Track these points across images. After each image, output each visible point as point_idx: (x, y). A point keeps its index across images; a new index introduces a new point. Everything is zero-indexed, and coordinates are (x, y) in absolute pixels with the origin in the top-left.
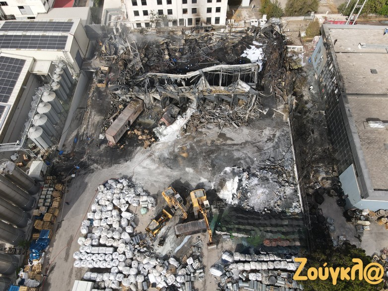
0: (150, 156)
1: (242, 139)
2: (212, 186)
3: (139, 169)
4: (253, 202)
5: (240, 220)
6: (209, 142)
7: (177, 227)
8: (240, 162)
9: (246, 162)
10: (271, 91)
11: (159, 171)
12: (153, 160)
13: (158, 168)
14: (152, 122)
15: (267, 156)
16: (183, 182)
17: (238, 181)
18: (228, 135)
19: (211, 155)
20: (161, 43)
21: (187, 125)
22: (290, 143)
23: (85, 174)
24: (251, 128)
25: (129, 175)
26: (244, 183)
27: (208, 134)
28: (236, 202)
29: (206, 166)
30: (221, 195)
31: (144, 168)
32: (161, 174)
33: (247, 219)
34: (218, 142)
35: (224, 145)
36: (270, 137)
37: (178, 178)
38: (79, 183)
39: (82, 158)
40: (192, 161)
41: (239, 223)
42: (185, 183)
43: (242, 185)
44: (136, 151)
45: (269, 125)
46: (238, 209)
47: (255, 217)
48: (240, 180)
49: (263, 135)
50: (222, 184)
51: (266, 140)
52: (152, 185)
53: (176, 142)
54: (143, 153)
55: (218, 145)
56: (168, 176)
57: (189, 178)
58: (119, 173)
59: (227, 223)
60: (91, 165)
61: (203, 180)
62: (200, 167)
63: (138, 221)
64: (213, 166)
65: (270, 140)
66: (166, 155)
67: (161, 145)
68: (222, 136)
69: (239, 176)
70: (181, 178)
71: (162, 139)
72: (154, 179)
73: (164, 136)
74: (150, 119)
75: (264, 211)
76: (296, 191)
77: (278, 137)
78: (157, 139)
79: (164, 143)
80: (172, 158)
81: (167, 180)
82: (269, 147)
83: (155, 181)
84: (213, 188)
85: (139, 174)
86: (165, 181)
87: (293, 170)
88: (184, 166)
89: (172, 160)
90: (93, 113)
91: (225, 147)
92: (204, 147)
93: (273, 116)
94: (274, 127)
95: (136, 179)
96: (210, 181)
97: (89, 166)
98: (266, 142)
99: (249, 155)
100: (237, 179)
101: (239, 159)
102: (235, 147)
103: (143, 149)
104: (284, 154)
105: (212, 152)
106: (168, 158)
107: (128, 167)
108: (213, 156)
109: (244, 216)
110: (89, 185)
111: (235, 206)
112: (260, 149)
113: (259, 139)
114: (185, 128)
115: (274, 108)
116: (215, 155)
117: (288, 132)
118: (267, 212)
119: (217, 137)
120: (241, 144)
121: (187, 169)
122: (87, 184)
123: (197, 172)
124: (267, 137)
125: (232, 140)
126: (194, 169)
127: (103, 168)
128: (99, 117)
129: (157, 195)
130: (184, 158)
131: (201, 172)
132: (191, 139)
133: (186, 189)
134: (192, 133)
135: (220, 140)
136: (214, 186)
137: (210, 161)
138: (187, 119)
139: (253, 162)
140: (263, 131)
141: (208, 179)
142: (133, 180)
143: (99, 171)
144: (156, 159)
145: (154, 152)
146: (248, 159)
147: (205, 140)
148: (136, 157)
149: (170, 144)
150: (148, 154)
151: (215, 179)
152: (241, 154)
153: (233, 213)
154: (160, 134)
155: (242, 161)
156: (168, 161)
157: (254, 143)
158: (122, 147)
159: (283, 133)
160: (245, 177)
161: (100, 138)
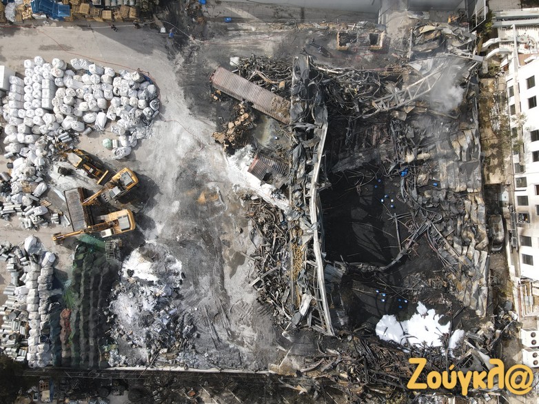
0: (199, 144)
1: (234, 291)
2: (151, 241)
3: (176, 129)
4: (121, 299)
5: (92, 280)
6: (227, 238)
7: (75, 192)
8: (191, 285)
9: (191, 294)
11: (173, 160)
12: (192, 149)
13: (179, 158)
14: (265, 142)
15: (203, 327)
16: (156, 198)
18: (240, 268)
19: (202, 240)
21: (257, 200)
22: (226, 368)
23: (166, 47)
24: (255, 308)
25: (165, 116)
26: (147, 290)
27: (243, 235)
29: (182, 232)
31: (178, 137)
32: (168, 164)
33: (95, 289)
34: (227, 253)
35: (222, 262)
36: (238, 337)
37: (162, 190)
38: (150, 41)
39: (194, 38)
40: (191, 210)
41: (87, 276)
42: (154, 200)
44: (208, 121)
45: (261, 337)
47: (100, 300)
49: (242, 326)
50: (151, 256)
51: (233, 329)
52: (150, 152)
53: (226, 184)
54: (205, 133)
55: (221, 251)
56: (165, 174)
57: (163, 206)
58: (169, 99)
60: (183, 54)
61: (159, 228)
62: (180, 222)
64: (183, 243)
65: (232, 336)
66: (201, 170)
67: (220, 159)
68: (239, 259)
70: (162, 194)
71: (231, 161)
72: (160, 154)
73: (238, 164)
74: (270, 137)
75: (110, 314)
76: (143, 363)
77: (238, 350)
78: (231, 151)
79: (224, 164)
80: (197, 179)
81: (159, 174)
82: (219, 333)
83: (155, 156)
84: (147, 242)
85: (168, 129)
86: (156, 171)
88: (183, 198)
89: (191, 179)
91: (217, 263)
92: (216, 229)
93: (280, 348)
94: (257, 346)
95: (159, 127)
96: (157, 237)
97: (181, 50)
98: (228, 329)
99: (204, 301)
101: (196, 284)
102: (218, 279)
103: (212, 132)
104: (206, 355)
105: (209, 240)
106: (196, 172)
107: (179, 112)
108: (201, 243)
110: (148, 57)
111: (119, 273)
112: (214, 317)
113: (234, 318)
114: (253, 198)
115: (293, 350)
116: (203, 247)
117: (246, 367)
118: (109, 318)
119: (236, 250)
120: (223, 288)
121: (177, 204)
122: (150, 53)
123: (173, 219)
124: (237, 331)
125: (231, 275)
126: (177, 213)
127: (177, 72)
128: (272, 50)
130: (196, 197)
131: (173, 224)
132: (233, 208)
134: (244, 209)
135: (231, 255)
136: (149, 244)
137: (191, 239)
138: (272, 201)
139: (192, 304)
140: (248, 325)
141: (162, 234)
142: (158, 123)
143: (171, 68)
144: (194, 154)
145: (207, 150)
146: (195, 297)
147: (230, 232)
148: (197, 122)
149: (223, 174)
150: (203, 140)
151: (161, 245)
152: (205, 287)
153: (106, 270)
154: (241, 158)
155: (192, 288)
156: (190, 172)
157: (225, 310)
158: (216, 98)
159: (245, 359)
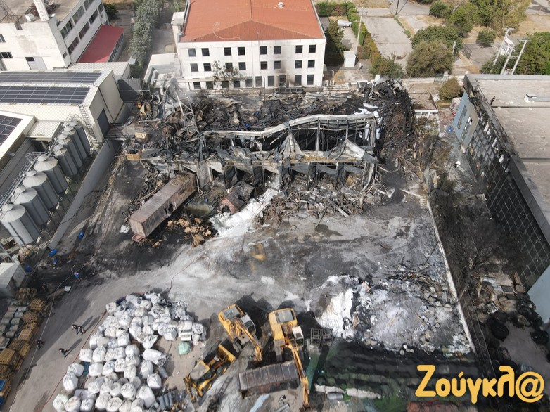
0: (202, 258)
1: (355, 233)
2: (308, 306)
3: (181, 279)
4: (381, 333)
5: (360, 365)
6: (301, 238)
7: (244, 376)
8: (354, 268)
9: (364, 268)
10: (397, 165)
11: (215, 281)
12: (207, 265)
13: (214, 277)
14: (209, 208)
15: (398, 258)
16: (256, 299)
17: (352, 297)
18: (331, 228)
19: (305, 258)
20: (228, 105)
21: (264, 213)
22: (436, 240)
23: (88, 286)
24: (369, 217)
25: (164, 288)
26: (364, 299)
27: (298, 226)
28: (350, 333)
29: (296, 274)
30: (323, 321)
31: (191, 276)
32: (219, 286)
33: (372, 363)
34: (316, 237)
35: (326, 242)
36: (401, 230)
37: (248, 293)
38: (74, 301)
39: (88, 260)
40: (272, 266)
41: (358, 371)
42: (259, 301)
43: (360, 303)
44: (179, 251)
45: (398, 214)
46: (355, 346)
47: (388, 359)
48: (356, 295)
49: (390, 227)
50: (324, 302)
51: (395, 235)
52: (203, 304)
53: (246, 238)
54: (191, 254)
55: (315, 243)
56: (231, 290)
57: (266, 293)
58: (147, 284)
59: (336, 370)
60: (101, 271)
61: (291, 297)
62: (285, 276)
63: (172, 366)
64: (308, 274)
65: (400, 234)
66: (229, 257)
67: (221, 242)
68: (321, 228)
69: (353, 289)
70: (253, 293)
71: (223, 233)
72: (207, 294)
73: (227, 228)
74: (205, 205)
75: (403, 349)
76: (456, 316)
77: (415, 231)
78: (214, 233)
79: (226, 239)
80: (239, 261)
81: (229, 296)
82: (401, 245)
83: (209, 298)
84: (308, 310)
85: (181, 286)
86: (226, 298)
87: (445, 281)
88: (259, 274)
89: (240, 265)
90: (115, 195)
91: (328, 246)
92: (292, 246)
93: (404, 201)
94: (407, 216)
95: (175, 294)
96: (302, 299)
97: (96, 273)
98: (395, 237)
99: (369, 257)
100: (350, 293)
101: (351, 263)
102: (344, 246)
103: (191, 248)
104: (427, 255)
105: (307, 252)
106: (231, 262)
107: (163, 276)
108: (308, 259)
109: (367, 357)
110: (92, 304)
111: (349, 341)
112: (385, 249)
113: (383, 233)
114: (262, 216)
115: (403, 188)
116: (311, 257)
117: (430, 224)
118: (408, 350)
119: (313, 231)
120: (354, 241)
121: (264, 279)
122: (88, 303)
123: (281, 283)
124: (396, 231)
125: (339, 234)
126: (275, 279)
127: (120, 276)
128: (124, 200)
129: (211, 321)
130: (258, 262)
131: (287, 283)
132: (271, 233)
133: (261, 311)
134: (272, 224)
135: (318, 235)
136: (311, 306)
137: (303, 267)
138: (265, 205)
139: (375, 268)
140: (388, 222)
141: (299, 295)
142: (171, 295)
143: (113, 281)
144: (211, 263)
145: (209, 252)
146: (366, 264)
147: (295, 235)
148: (178, 260)
149: (235, 240)
150: (199, 255)
151: (311, 295)
152: (355, 256)
153: (346, 352)
154: (221, 225)
155: (357, 267)
156: (231, 267)
157: (374, 240)
158: (156, 244)
159: (421, 225)
160: (363, 289)
161: (122, 231)
